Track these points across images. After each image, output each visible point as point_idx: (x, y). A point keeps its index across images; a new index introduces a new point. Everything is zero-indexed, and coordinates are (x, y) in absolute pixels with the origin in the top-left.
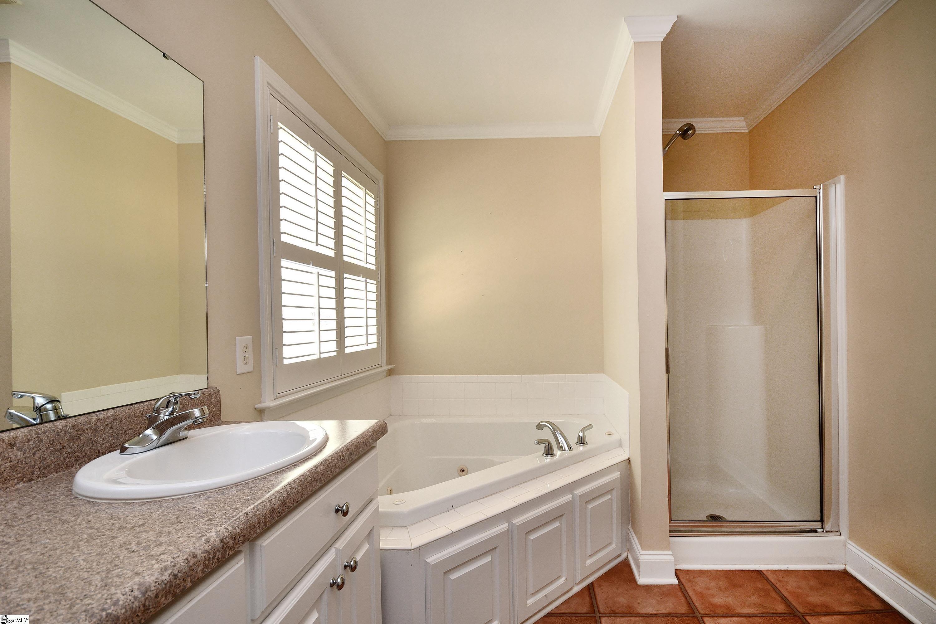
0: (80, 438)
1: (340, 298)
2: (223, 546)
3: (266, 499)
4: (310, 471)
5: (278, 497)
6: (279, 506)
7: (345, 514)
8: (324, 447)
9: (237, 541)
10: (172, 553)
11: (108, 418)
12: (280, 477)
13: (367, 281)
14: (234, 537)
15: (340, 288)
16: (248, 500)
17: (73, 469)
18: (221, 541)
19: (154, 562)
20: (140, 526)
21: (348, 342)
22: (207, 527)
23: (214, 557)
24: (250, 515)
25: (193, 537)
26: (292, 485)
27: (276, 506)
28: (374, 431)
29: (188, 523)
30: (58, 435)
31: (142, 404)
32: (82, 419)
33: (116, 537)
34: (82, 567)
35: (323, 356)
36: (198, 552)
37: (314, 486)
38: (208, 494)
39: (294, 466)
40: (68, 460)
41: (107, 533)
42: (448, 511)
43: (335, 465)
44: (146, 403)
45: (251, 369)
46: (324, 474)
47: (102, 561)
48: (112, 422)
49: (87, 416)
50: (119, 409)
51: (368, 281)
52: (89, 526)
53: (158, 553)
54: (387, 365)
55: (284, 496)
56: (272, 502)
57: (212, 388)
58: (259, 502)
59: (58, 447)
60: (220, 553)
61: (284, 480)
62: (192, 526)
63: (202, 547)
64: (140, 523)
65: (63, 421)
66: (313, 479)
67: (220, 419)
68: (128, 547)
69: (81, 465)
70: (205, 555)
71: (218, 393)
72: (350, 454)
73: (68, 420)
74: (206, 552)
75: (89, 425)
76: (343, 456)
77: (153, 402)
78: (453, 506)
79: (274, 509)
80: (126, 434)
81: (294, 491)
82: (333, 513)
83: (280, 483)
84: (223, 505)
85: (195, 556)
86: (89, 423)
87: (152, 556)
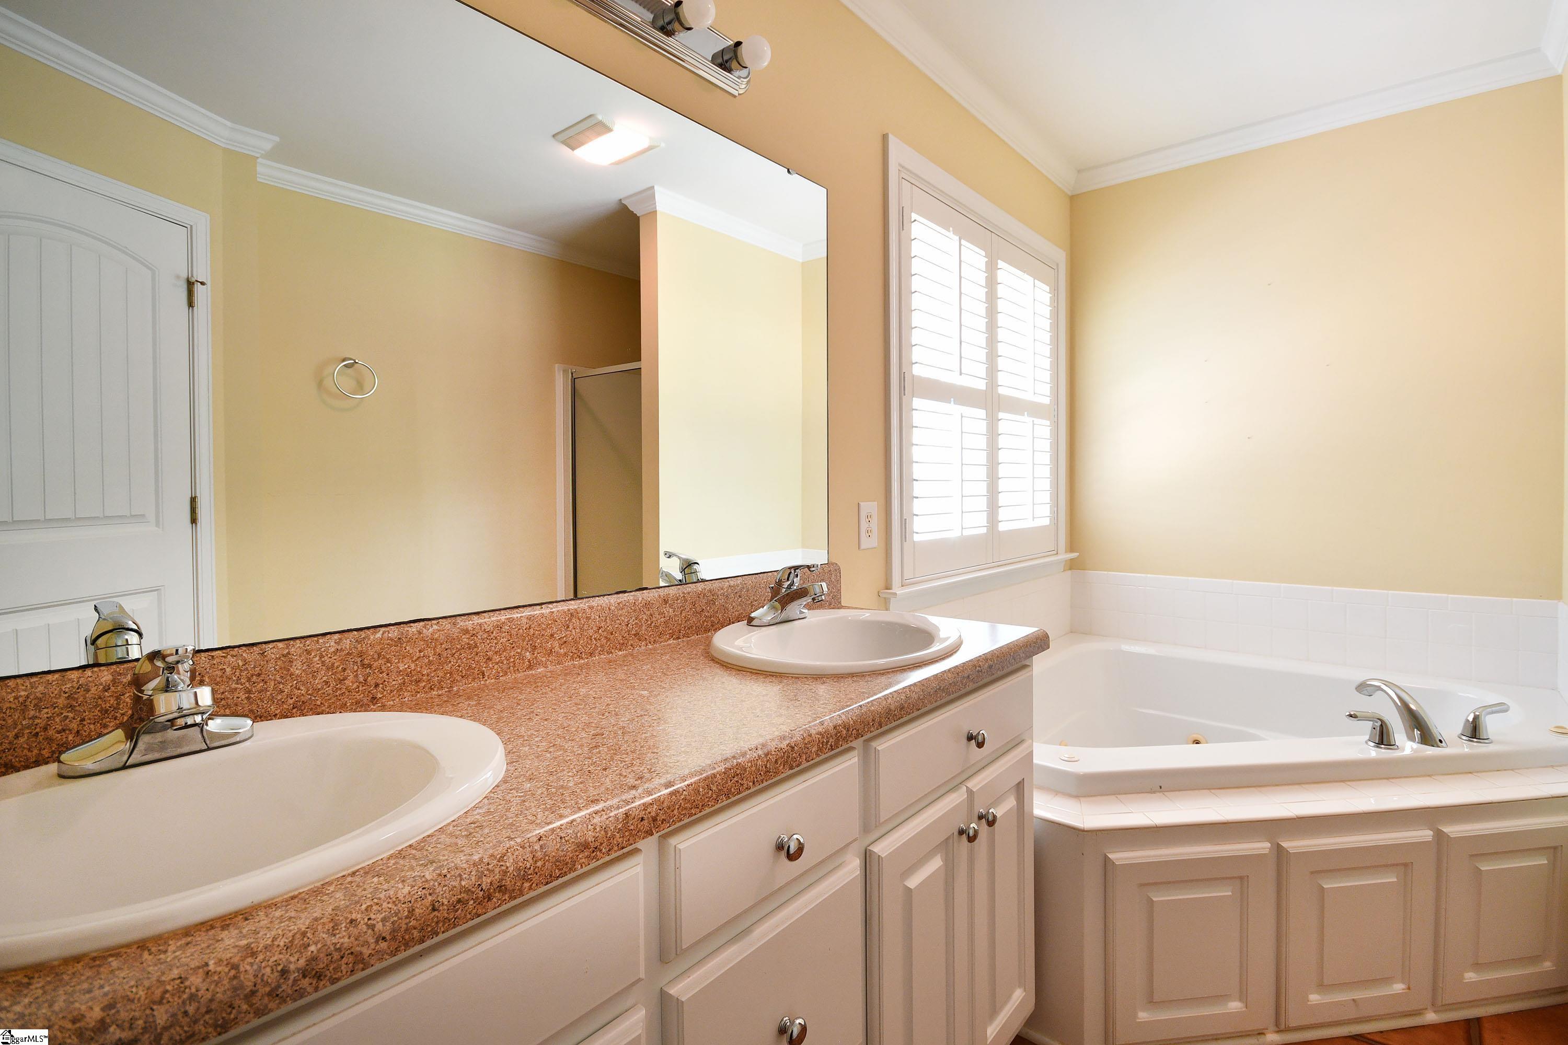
0: (715, 603)
1: (993, 449)
2: (836, 734)
3: (883, 696)
4: (935, 676)
5: (895, 697)
6: (896, 708)
7: (980, 745)
8: (955, 652)
9: (850, 732)
10: (790, 726)
11: (738, 586)
12: (899, 676)
13: (1035, 423)
14: (847, 727)
15: (993, 435)
16: (863, 693)
17: (710, 634)
18: (835, 727)
19: (775, 729)
20: (763, 696)
21: (1002, 514)
22: (822, 710)
23: (828, 742)
24: (864, 709)
25: (809, 716)
26: (912, 687)
27: (892, 707)
28: (1027, 642)
29: (805, 702)
30: (699, 597)
31: (766, 574)
32: (717, 584)
33: (745, 701)
34: (718, 720)
35: (967, 533)
36: (813, 732)
37: (939, 695)
38: (825, 679)
39: (916, 667)
40: (706, 624)
41: (737, 695)
42: (1152, 792)
43: (968, 677)
44: (769, 574)
45: (875, 545)
46: (953, 684)
47: (734, 718)
48: (741, 591)
49: (720, 581)
50: (746, 577)
51: (1037, 421)
52: (723, 686)
53: (779, 723)
54: (1066, 552)
55: (902, 697)
56: (889, 701)
57: (833, 564)
58: (875, 697)
59: (699, 609)
60: (833, 741)
61: (904, 680)
62: (809, 705)
63: (816, 728)
64: (764, 693)
65: (702, 583)
66: (938, 687)
67: (840, 603)
68: (754, 711)
69: (716, 630)
70: (819, 736)
71: (838, 570)
72: (990, 667)
73: (706, 583)
74: (820, 733)
75: (722, 591)
76: (980, 666)
77: (775, 574)
78: (1161, 787)
79: (890, 710)
80: (752, 606)
81: (914, 696)
82: (965, 740)
83: (898, 682)
84: (837, 692)
85: (810, 735)
86: (722, 589)
87: (773, 723)
